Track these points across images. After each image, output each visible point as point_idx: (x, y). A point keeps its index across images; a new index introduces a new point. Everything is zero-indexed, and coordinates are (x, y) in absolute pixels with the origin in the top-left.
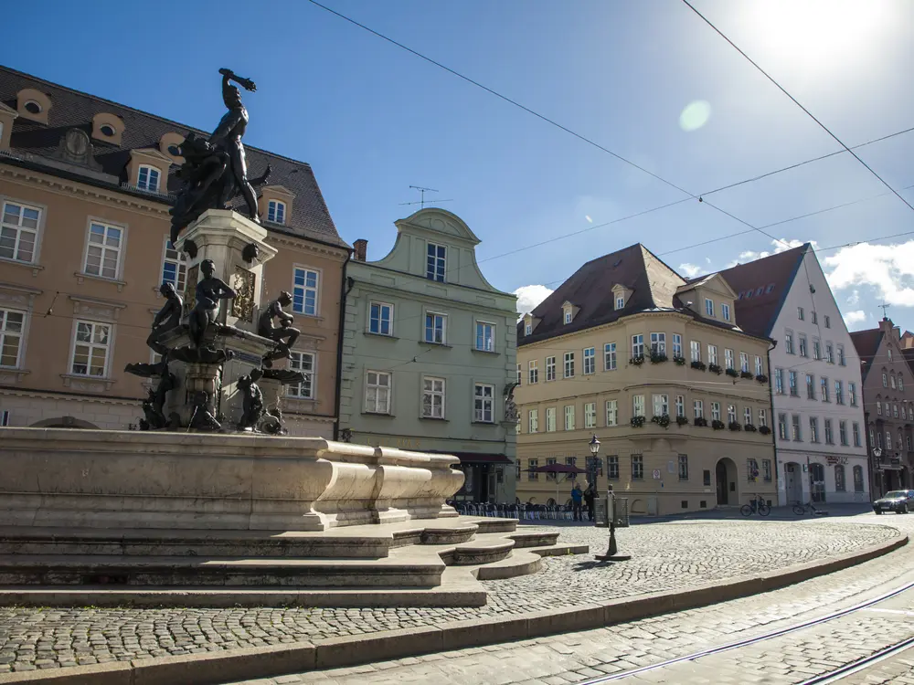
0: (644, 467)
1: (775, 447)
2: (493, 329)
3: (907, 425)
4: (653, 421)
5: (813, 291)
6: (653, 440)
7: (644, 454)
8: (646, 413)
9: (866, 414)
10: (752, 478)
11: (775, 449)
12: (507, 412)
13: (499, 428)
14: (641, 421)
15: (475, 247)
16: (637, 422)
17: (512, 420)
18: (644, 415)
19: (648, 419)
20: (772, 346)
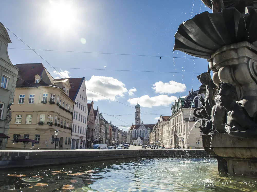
0: (40, 140)
1: (71, 134)
2: (8, 80)
3: (92, 129)
4: (47, 123)
5: (83, 91)
6: (46, 130)
7: (41, 135)
8: (45, 120)
9: (87, 126)
10: (66, 144)
11: (71, 135)
12: (8, 116)
13: (3, 122)
14: (43, 123)
15: (8, 44)
16: (41, 123)
17: (9, 119)
18: (44, 121)
19: (46, 123)
20: (75, 104)
